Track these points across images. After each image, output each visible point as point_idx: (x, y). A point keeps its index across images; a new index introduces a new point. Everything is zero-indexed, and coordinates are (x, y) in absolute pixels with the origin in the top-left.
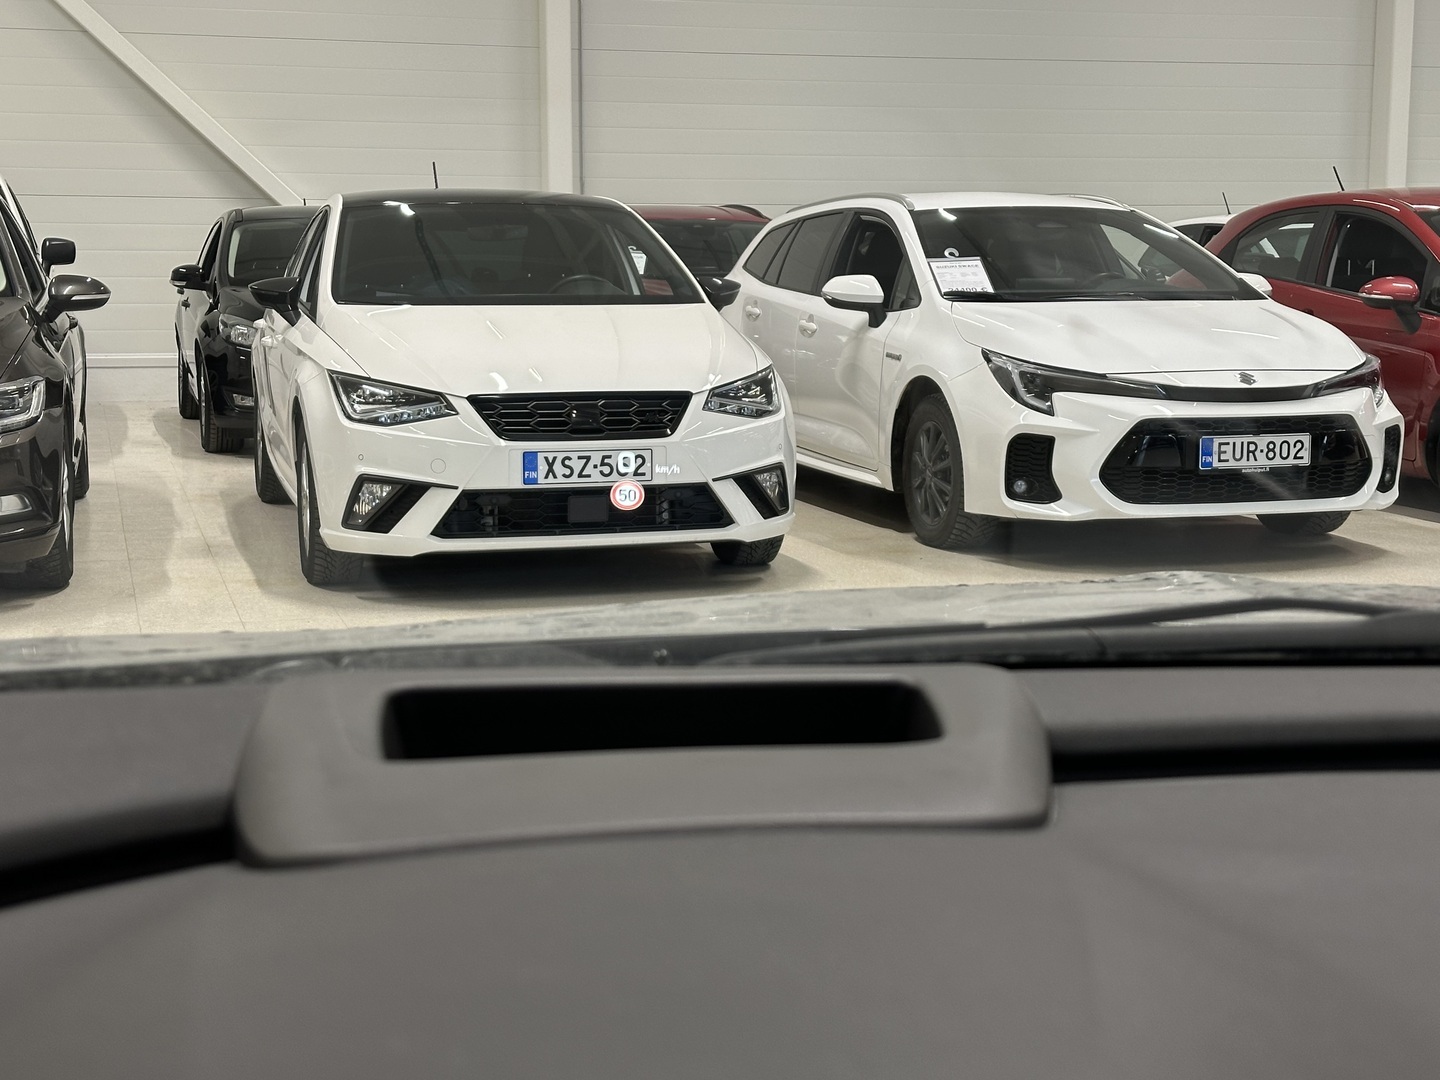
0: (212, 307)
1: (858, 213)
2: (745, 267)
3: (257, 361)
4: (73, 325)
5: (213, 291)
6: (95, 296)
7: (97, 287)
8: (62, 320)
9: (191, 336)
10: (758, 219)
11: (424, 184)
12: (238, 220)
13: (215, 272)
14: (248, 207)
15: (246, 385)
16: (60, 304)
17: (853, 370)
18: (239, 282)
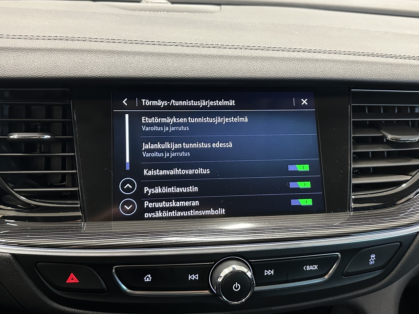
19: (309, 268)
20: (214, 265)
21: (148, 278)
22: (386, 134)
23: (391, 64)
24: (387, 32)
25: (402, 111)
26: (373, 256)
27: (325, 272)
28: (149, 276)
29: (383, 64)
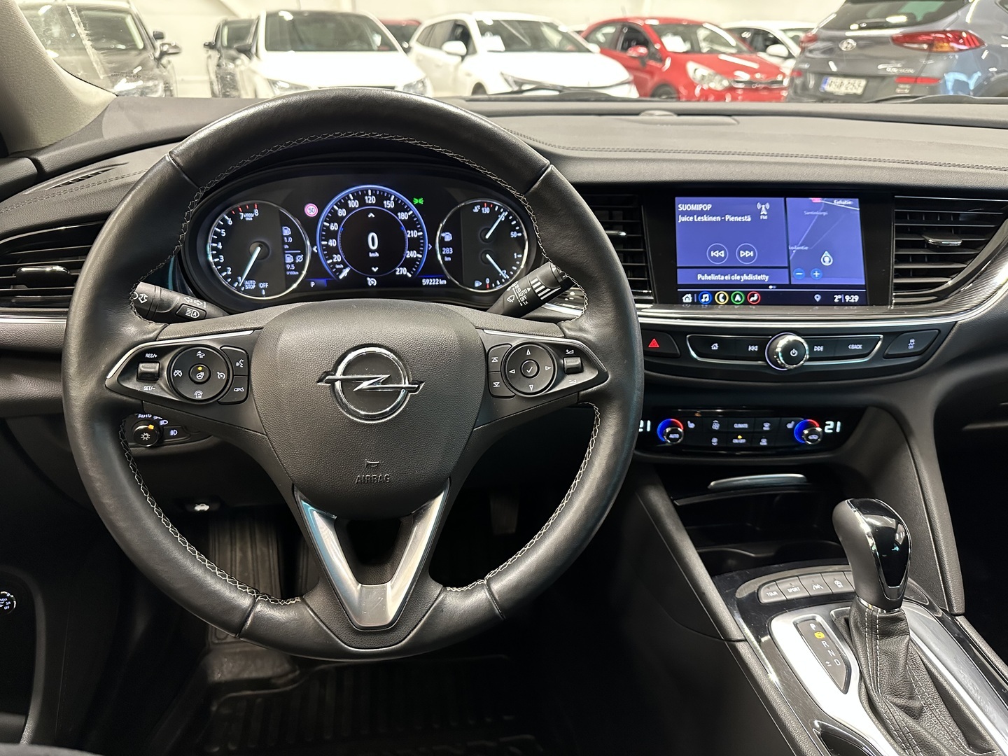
0: (220, 58)
1: (456, 21)
2: (417, 41)
3: (238, 77)
4: (169, 62)
5: (219, 51)
6: (176, 51)
7: (176, 47)
8: (164, 60)
9: (213, 68)
10: (419, 23)
11: (295, 7)
12: (226, 23)
13: (219, 44)
14: (230, 18)
15: (235, 88)
16: (163, 54)
17: (455, 80)
18: (229, 47)
19: (853, 347)
20: (771, 339)
21: (715, 347)
22: (927, 238)
23: (935, 171)
24: (931, 143)
25: (944, 218)
26: (912, 341)
27: (868, 351)
28: (716, 344)
29: (927, 170)
